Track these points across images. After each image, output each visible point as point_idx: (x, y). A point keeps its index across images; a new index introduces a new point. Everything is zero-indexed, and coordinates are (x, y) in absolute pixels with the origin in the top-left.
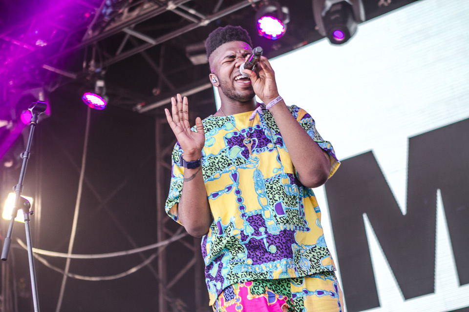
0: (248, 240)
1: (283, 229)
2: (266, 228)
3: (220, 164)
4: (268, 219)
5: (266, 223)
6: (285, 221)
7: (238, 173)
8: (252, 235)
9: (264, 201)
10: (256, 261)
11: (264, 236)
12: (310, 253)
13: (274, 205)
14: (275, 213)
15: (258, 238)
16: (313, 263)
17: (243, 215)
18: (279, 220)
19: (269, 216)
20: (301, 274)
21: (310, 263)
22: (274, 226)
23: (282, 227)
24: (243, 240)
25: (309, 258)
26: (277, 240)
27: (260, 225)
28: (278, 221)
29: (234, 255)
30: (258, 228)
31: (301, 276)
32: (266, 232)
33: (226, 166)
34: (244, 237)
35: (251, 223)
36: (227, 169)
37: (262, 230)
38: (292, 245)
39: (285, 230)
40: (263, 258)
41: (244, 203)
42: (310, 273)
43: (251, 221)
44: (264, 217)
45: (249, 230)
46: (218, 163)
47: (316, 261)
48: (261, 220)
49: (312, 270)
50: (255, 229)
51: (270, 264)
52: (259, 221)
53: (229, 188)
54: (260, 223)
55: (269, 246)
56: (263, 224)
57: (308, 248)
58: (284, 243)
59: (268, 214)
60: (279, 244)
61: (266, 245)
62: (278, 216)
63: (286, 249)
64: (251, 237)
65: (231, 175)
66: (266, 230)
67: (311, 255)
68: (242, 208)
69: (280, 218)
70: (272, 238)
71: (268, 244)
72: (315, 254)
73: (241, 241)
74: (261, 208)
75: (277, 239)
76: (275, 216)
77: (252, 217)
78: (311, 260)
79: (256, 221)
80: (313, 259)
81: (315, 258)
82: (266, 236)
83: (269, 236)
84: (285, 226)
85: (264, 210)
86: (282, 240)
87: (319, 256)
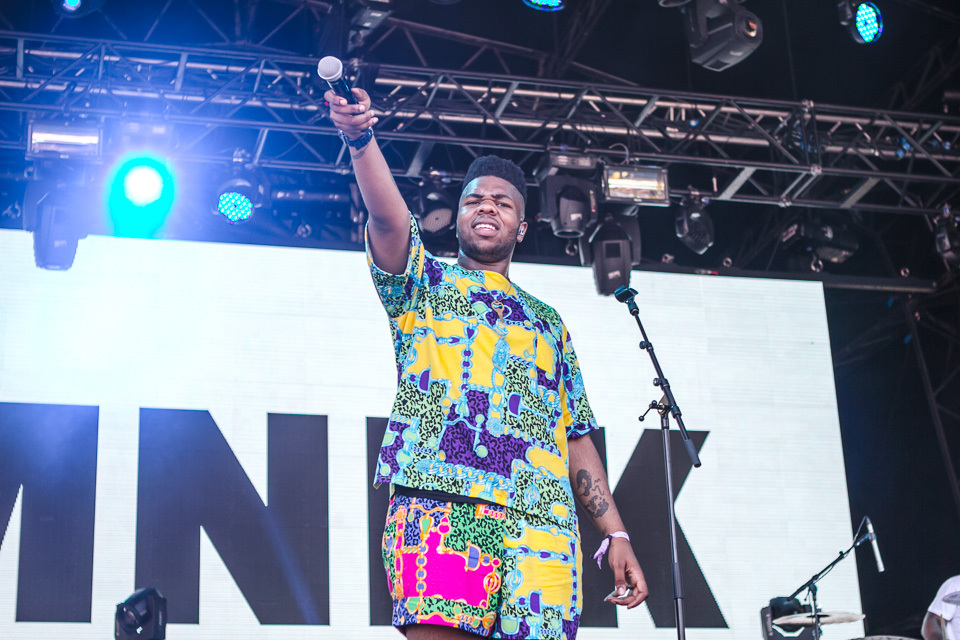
0: (456, 421)
1: (506, 434)
2: (486, 419)
3: (459, 304)
4: (494, 406)
5: (490, 410)
6: (515, 425)
7: (476, 332)
8: (465, 418)
9: (500, 380)
10: (451, 457)
11: (478, 429)
12: (548, 485)
13: (511, 394)
14: (506, 404)
15: (470, 426)
16: (543, 501)
17: (464, 387)
18: (508, 418)
19: (498, 404)
20: (517, 506)
21: (538, 498)
22: (497, 422)
23: (507, 430)
24: (449, 418)
25: (541, 491)
26: (492, 445)
27: (479, 410)
28: (505, 419)
29: (424, 437)
30: (476, 414)
31: (515, 507)
32: (483, 426)
33: (466, 313)
34: (453, 415)
35: (470, 401)
36: (466, 318)
37: (480, 418)
38: (515, 460)
39: (509, 437)
40: (461, 456)
41: (470, 370)
42: (529, 511)
43: (471, 397)
44: (490, 401)
45: (463, 411)
46: (456, 301)
47: (548, 500)
48: (484, 403)
49: (535, 509)
50: (471, 413)
51: (470, 470)
52: (481, 402)
53: (455, 340)
54: (481, 407)
55: (480, 444)
56: (485, 412)
57: (549, 477)
58: (499, 452)
59: (497, 400)
60: (493, 452)
61: (477, 441)
62: (509, 413)
63: (499, 462)
64: (461, 419)
65: (466, 327)
66: (485, 422)
67: (546, 489)
68: (466, 375)
69: (510, 416)
70: (487, 437)
71: (479, 441)
72: (553, 490)
73: (446, 418)
74: (491, 386)
75: (494, 443)
76: (506, 409)
77: (475, 392)
78: (542, 495)
79: (478, 401)
80: (545, 495)
81: (549, 496)
82: (481, 430)
83: (485, 434)
84: (512, 431)
85: (495, 391)
86: (499, 447)
87: (556, 497)
